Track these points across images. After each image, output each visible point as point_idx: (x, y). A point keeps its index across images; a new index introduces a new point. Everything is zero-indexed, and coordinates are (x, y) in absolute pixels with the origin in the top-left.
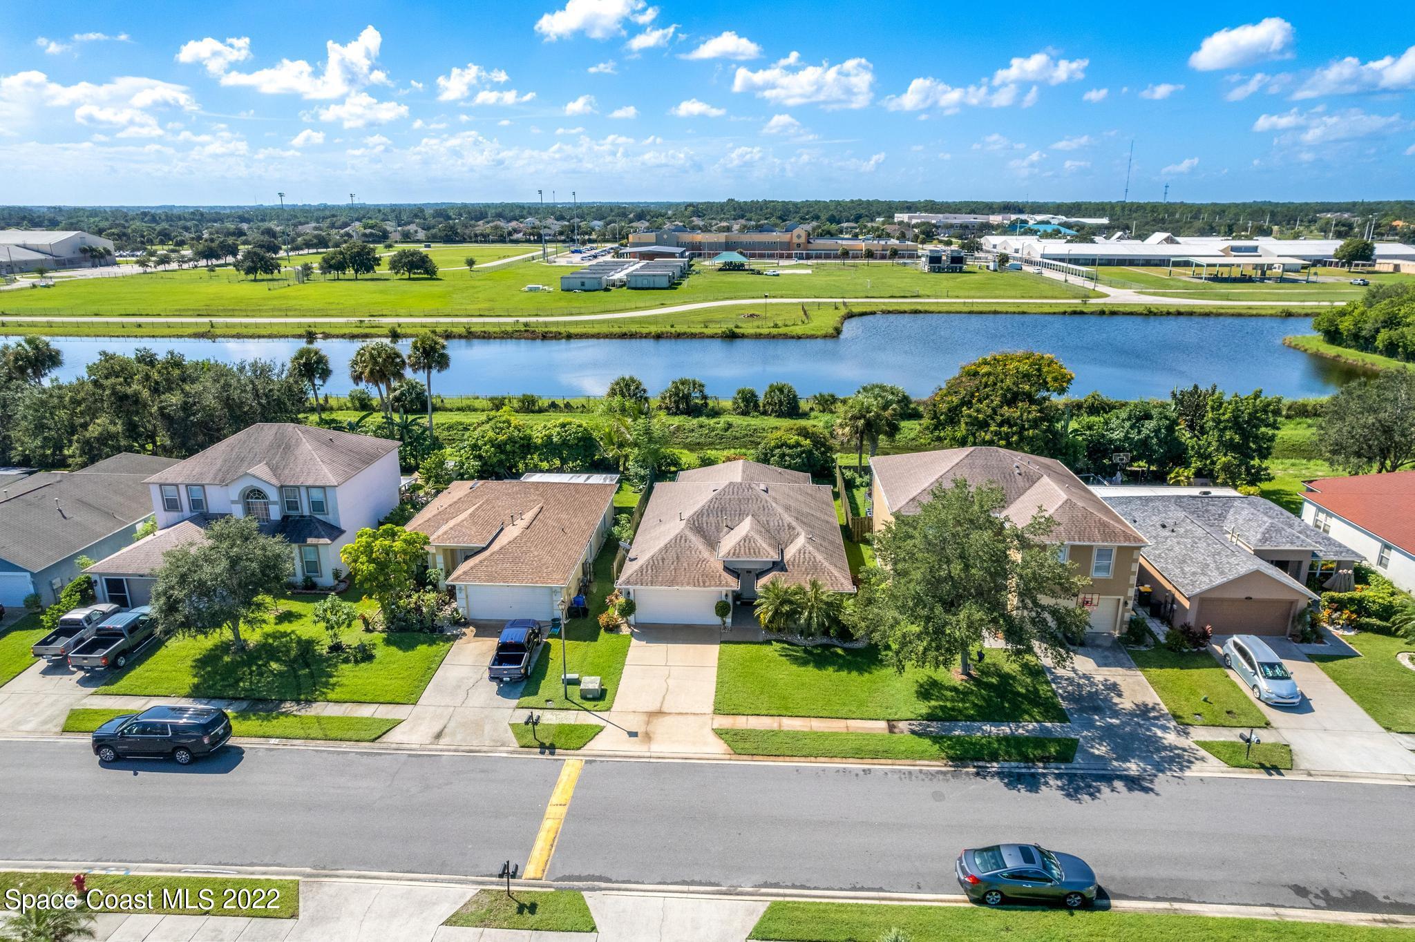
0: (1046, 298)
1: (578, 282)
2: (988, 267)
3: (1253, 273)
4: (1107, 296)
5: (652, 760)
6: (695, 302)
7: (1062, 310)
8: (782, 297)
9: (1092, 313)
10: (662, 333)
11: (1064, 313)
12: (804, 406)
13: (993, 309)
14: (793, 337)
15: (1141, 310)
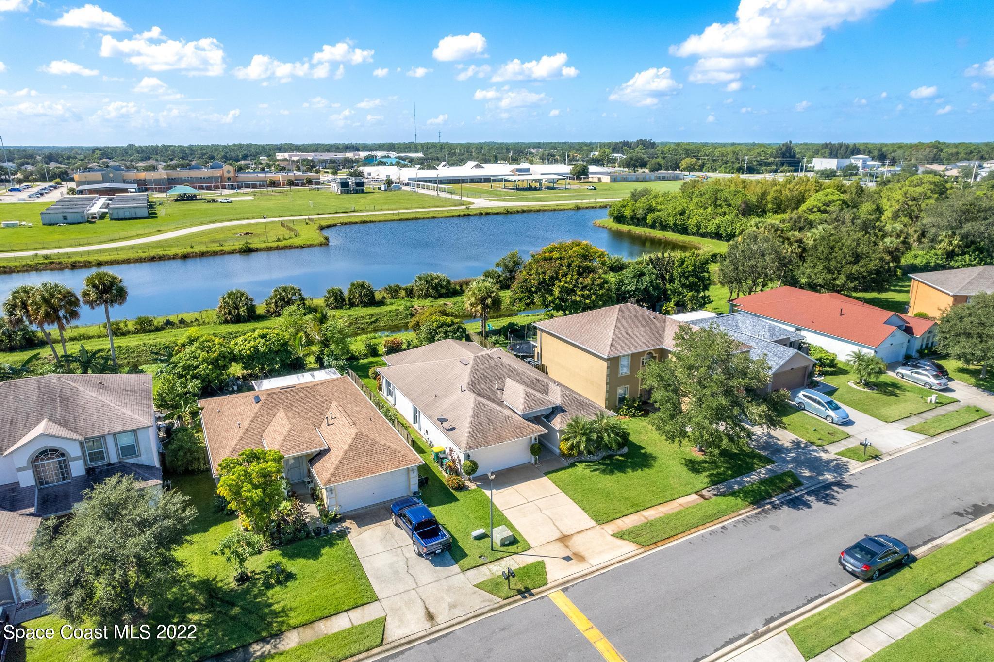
0: (438, 207)
1: (60, 216)
2: (379, 189)
3: (534, 185)
4: (473, 203)
5: (603, 571)
6: (185, 227)
7: (457, 214)
8: (253, 218)
9: (475, 215)
10: (188, 254)
11: (459, 216)
12: (378, 296)
13: (414, 216)
14: (297, 247)
15: (502, 210)
